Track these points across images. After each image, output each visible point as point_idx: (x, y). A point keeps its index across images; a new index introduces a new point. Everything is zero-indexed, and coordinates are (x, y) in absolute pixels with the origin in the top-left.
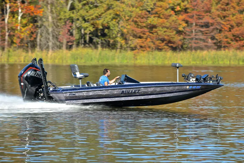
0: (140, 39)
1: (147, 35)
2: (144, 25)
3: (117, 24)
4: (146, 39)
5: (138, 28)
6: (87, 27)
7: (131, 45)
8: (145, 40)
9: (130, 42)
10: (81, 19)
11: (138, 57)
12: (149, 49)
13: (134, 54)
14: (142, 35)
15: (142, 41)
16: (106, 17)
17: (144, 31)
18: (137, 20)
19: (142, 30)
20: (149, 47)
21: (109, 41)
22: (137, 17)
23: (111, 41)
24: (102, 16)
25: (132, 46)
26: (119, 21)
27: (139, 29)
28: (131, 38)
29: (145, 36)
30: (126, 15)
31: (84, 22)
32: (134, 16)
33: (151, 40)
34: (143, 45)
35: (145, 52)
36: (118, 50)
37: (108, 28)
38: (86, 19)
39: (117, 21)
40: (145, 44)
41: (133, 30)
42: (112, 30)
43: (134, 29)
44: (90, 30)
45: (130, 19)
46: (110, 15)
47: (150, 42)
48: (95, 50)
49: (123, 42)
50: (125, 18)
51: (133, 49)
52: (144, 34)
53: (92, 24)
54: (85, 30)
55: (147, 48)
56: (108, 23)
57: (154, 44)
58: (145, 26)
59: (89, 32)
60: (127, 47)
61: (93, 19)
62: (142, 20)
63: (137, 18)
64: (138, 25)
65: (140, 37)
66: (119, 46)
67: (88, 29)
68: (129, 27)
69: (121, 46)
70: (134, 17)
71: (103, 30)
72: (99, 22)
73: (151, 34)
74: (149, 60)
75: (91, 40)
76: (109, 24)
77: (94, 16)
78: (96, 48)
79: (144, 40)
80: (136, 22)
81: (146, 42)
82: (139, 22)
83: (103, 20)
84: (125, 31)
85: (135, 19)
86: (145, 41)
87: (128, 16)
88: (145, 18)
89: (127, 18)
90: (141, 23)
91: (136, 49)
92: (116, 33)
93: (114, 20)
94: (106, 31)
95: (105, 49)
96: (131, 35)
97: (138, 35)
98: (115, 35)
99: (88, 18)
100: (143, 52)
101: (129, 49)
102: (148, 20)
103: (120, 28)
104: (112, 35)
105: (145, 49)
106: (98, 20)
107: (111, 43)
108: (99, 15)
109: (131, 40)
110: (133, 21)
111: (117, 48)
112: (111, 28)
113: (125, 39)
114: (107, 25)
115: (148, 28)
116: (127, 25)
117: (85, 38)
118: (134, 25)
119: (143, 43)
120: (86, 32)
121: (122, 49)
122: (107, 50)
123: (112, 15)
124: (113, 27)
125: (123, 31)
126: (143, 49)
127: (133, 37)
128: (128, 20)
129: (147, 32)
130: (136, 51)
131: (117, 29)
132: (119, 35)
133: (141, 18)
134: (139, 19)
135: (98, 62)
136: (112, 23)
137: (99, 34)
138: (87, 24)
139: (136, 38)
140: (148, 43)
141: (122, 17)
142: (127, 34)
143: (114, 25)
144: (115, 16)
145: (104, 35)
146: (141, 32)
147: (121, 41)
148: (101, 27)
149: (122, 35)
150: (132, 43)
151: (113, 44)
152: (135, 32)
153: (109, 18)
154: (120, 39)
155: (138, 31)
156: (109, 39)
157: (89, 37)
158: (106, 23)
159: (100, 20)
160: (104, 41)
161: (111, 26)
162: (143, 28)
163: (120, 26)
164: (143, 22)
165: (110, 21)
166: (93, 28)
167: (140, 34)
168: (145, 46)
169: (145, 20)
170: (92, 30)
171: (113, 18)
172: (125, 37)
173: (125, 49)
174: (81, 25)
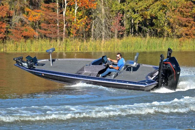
0: (185, 28)
1: (192, 23)
2: (190, 14)
3: (164, 14)
4: (191, 27)
5: (184, 17)
6: (136, 18)
7: (176, 33)
8: (190, 28)
9: (176, 30)
10: (131, 10)
11: (184, 44)
13: (180, 42)
14: (187, 24)
15: (187, 30)
17: (190, 20)
18: (183, 10)
19: (187, 19)
20: (194, 35)
22: (182, 7)
23: (159, 30)
24: (150, 8)
25: (178, 34)
26: (166, 11)
28: (177, 26)
29: (190, 25)
31: (133, 13)
32: (180, 6)
34: (188, 33)
35: (190, 39)
36: (165, 38)
37: (156, 18)
38: (136, 10)
39: (164, 11)
40: (190, 32)
41: (179, 20)
42: (159, 20)
43: (180, 18)
44: (139, 20)
45: (176, 9)
46: (158, 6)
48: (144, 39)
49: (170, 30)
50: (171, 8)
51: (178, 37)
52: (189, 23)
53: (141, 15)
54: (134, 20)
55: (192, 36)
58: (190, 16)
59: (138, 22)
60: (174, 35)
61: (141, 10)
62: (187, 10)
63: (183, 8)
64: (183, 14)
65: (185, 26)
66: (165, 34)
67: (137, 19)
68: (175, 16)
69: (168, 34)
70: (180, 7)
71: (151, 20)
72: (148, 13)
75: (140, 29)
76: (157, 14)
77: (142, 8)
78: (145, 36)
79: (189, 28)
81: (191, 30)
82: (184, 12)
83: (152, 11)
84: (171, 20)
85: (181, 9)
86: (190, 29)
88: (190, 8)
89: (173, 8)
90: (186, 12)
92: (163, 22)
93: (161, 11)
94: (154, 21)
95: (152, 37)
96: (177, 24)
97: (183, 24)
98: (162, 24)
99: (137, 9)
100: (188, 40)
101: (175, 37)
102: (193, 10)
103: (166, 18)
104: (160, 24)
105: (190, 37)
106: (146, 11)
107: (158, 31)
108: (148, 7)
109: (177, 29)
110: (178, 11)
111: (164, 36)
112: (159, 18)
113: (172, 28)
114: (155, 16)
115: (193, 17)
116: (173, 15)
117: (134, 28)
118: (180, 15)
119: (189, 31)
120: (135, 22)
121: (169, 37)
122: (155, 38)
123: (159, 6)
124: (160, 17)
125: (170, 21)
126: (188, 37)
127: (179, 26)
128: (174, 10)
129: (192, 21)
130: (181, 38)
131: (164, 19)
132: (166, 24)
133: (186, 9)
134: (185, 9)
135: (147, 49)
136: (159, 14)
137: (148, 24)
138: (136, 15)
139: (182, 27)
140: (193, 31)
141: (169, 7)
142: (173, 24)
143: (161, 15)
144: (163, 7)
145: (152, 25)
146: (186, 21)
147: (168, 29)
148: (149, 18)
149: (169, 24)
150: (178, 31)
151: (160, 33)
152: (180, 21)
153: (157, 9)
154: (167, 28)
155: (183, 21)
156: (157, 28)
157: (138, 26)
158: (154, 13)
159: (148, 10)
160: (152, 30)
161: (159, 17)
162: (188, 17)
163: (167, 16)
164: (188, 12)
165: (157, 12)
166: (142, 19)
167: (185, 23)
168: (190, 34)
169: (191, 10)
170: (141, 21)
171: (161, 9)
172: (171, 26)
173: (171, 37)
174: (131, 16)
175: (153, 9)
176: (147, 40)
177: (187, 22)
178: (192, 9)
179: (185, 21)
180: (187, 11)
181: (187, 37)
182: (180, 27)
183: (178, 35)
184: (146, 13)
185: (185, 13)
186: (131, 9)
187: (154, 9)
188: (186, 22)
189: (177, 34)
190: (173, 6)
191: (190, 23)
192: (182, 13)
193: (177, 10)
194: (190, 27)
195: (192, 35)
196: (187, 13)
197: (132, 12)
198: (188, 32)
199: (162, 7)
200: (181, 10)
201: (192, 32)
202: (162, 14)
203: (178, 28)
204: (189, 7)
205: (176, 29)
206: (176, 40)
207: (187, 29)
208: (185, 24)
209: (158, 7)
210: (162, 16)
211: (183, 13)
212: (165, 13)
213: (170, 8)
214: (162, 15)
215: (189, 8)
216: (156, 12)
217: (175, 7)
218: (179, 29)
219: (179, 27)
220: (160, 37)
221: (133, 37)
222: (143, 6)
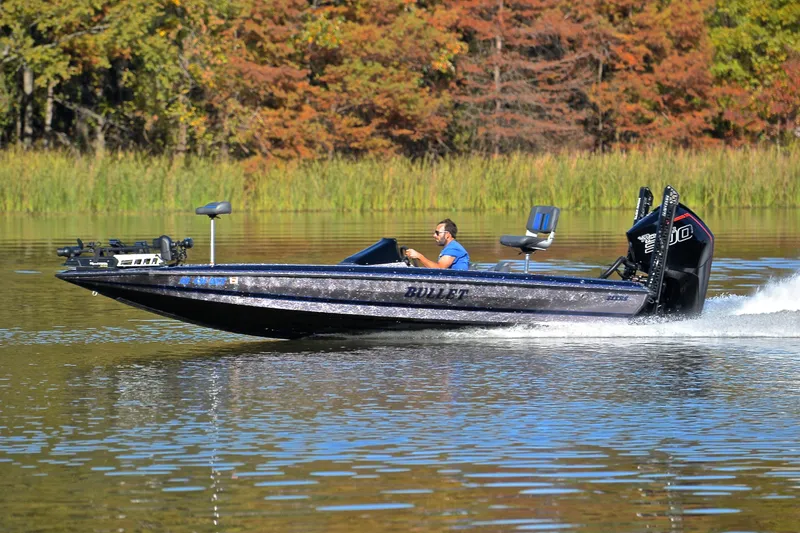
0: (268, 111)
1: (301, 91)
2: (290, 48)
3: (174, 50)
4: (298, 109)
5: (264, 63)
6: (46, 64)
7: (231, 135)
8: (292, 113)
9: (228, 124)
10: (17, 28)
11: (263, 187)
12: (306, 153)
13: (247, 176)
14: (279, 93)
15: (278, 120)
16: (127, 20)
17: (289, 78)
18: (259, 30)
19: (278, 71)
20: (310, 144)
21: (140, 122)
22: (258, 17)
23: (150, 122)
24: (107, 18)
25: (239, 138)
26: (181, 35)
27: (268, 69)
28: (234, 105)
29: (292, 97)
30: (210, 11)
31: (30, 41)
32: (245, 14)
33: (315, 115)
34: (284, 135)
35: (293, 163)
36: (179, 160)
37: (136, 64)
38: (42, 27)
39: (173, 35)
40: (293, 131)
41: (240, 74)
42: (152, 74)
43: (245, 66)
44: (57, 76)
45: (228, 26)
46: (143, 12)
47: (313, 121)
48: (81, 161)
49: (200, 123)
50: (206, 22)
51: (239, 153)
52: (287, 88)
53: (66, 51)
54: (35, 76)
55: (301, 148)
56: (132, 44)
57: (330, 129)
58: (290, 57)
59: (55, 83)
60: (219, 144)
61: (68, 29)
62: (280, 32)
63: (259, 22)
64: (262, 52)
65: (272, 103)
66: (180, 137)
67: (49, 72)
68: (222, 59)
69: (192, 140)
70: (246, 19)
71: (112, 75)
72: (98, 40)
73: (314, 89)
74: (308, 197)
75: (63, 115)
76: (139, 48)
77: (72, 17)
78: (84, 148)
79: (287, 113)
80: (252, 40)
81: (294, 122)
82: (267, 38)
83: (116, 31)
84: (207, 76)
85: (250, 27)
86: (293, 118)
87: (220, 16)
88: (293, 20)
89: (215, 21)
90: (274, 41)
91: (252, 153)
92: (168, 86)
93: (161, 32)
94: (128, 77)
95: (120, 155)
96: (232, 95)
97: (262, 93)
98: (166, 94)
99: (49, 23)
100: (282, 165)
101: (225, 151)
102: (306, 29)
103: (184, 66)
104: (153, 95)
105: (292, 152)
106: (89, 32)
107: (148, 126)
108: (97, 12)
109: (232, 116)
110: (239, 34)
112: (149, 66)
113: (211, 110)
114: (133, 55)
115: (303, 64)
116: (215, 53)
117: (37, 110)
118: (245, 51)
119: (286, 127)
120: (41, 82)
121: (195, 151)
122: (132, 156)
123: (151, 11)
124: (156, 63)
125: (200, 78)
126: (285, 152)
127: (243, 103)
128: (220, 29)
129: (299, 80)
130: (253, 159)
131: (174, 70)
132: (183, 93)
133: (276, 24)
134: (269, 25)
136: (151, 45)
137: (99, 92)
138: (39, 53)
139: (254, 109)
140: (305, 127)
141: (196, 16)
142: (214, 91)
143: (159, 51)
144: (166, 16)
146: (276, 82)
147: (192, 117)
148: (104, 63)
149: (196, 93)
150: (237, 126)
151: (156, 133)
152: (249, 83)
153: (141, 25)
154: (189, 110)
155: (261, 78)
156: (140, 114)
157: (55, 103)
158: (125, 44)
159: (99, 30)
160: (119, 122)
161: (149, 59)
162: (283, 63)
163: (185, 58)
164: (285, 40)
165: (143, 38)
166: (73, 68)
167: (270, 91)
168: (292, 139)
169: (295, 31)
170: (66, 76)
171: (160, 24)
172: (207, 102)
173: (206, 155)
174: (20, 55)
175: (120, 24)
176: (95, 169)
177: (280, 84)
178: (300, 28)
179: (271, 80)
180: (277, 37)
181: (279, 156)
182: (246, 109)
183: (237, 146)
184: (90, 40)
185: (269, 46)
186: (18, 25)
187: (125, 24)
188: (273, 87)
189: (232, 140)
190: (216, 12)
191: (294, 90)
192: (256, 42)
193: (234, 29)
194: (290, 108)
195: (299, 142)
196: (278, 45)
197: (25, 36)
198: (285, 131)
199: (162, 14)
200: (253, 33)
201: (301, 130)
202: (166, 46)
203: (236, 111)
204: (286, 17)
205: (227, 118)
206: (229, 170)
207: (280, 116)
208: (272, 94)
209: (144, 16)
210: (162, 57)
211: (259, 44)
212: (178, 43)
213: (201, 21)
214: (164, 53)
215: (287, 23)
216: (135, 40)
217: (225, 15)
218: (242, 118)
219: (240, 107)
220: (156, 152)
221: (31, 153)
222: (77, 11)
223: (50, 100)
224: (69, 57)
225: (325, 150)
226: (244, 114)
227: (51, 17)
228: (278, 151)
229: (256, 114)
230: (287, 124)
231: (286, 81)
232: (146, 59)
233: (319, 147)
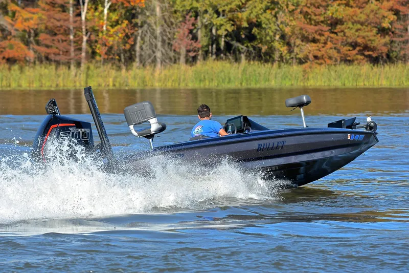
0: (313, 44)
1: (326, 36)
2: (322, 19)
3: (274, 19)
4: (325, 43)
5: (311, 24)
6: (221, 25)
7: (297, 54)
8: (323, 45)
9: (296, 50)
10: (210, 10)
11: (311, 76)
12: (329, 62)
13: (304, 71)
14: (317, 37)
15: (317, 48)
16: (255, 7)
17: (322, 30)
18: (309, 11)
19: (317, 28)
20: (330, 58)
21: (260, 50)
22: (308, 5)
23: (264, 48)
24: (247, 6)
25: (301, 56)
26: (276, 13)
27: (312, 27)
28: (298, 42)
29: (322, 39)
30: (289, 3)
31: (215, 16)
32: (303, 4)
33: (333, 46)
34: (319, 54)
35: (323, 66)
36: (276, 64)
37: (259, 25)
38: (220, 10)
39: (273, 13)
40: (323, 52)
41: (301, 29)
42: (265, 29)
43: (303, 26)
44: (226, 30)
45: (296, 9)
46: (262, 3)
47: (331, 48)
48: (236, 65)
49: (284, 49)
50: (287, 7)
51: (301, 62)
52: (321, 35)
53: (230, 20)
54: (217, 30)
55: (326, 60)
56: (257, 16)
57: (339, 52)
58: (322, 22)
59: (225, 33)
60: (292, 58)
61: (231, 11)
62: (318, 11)
63: (309, 8)
64: (310, 19)
65: (314, 41)
66: (276, 56)
67: (223, 28)
68: (294, 23)
69: (281, 57)
70: (304, 6)
71: (250, 29)
72: (244, 15)
73: (332, 35)
74: (329, 80)
75: (228, 46)
76: (260, 18)
77: (233, 6)
78: (237, 60)
79: (320, 45)
80: (306, 15)
81: (324, 49)
82: (312, 14)
83: (250, 11)
84: (288, 30)
85: (305, 9)
86: (323, 47)
87: (293, 5)
88: (323, 6)
89: (291, 7)
90: (315, 15)
91: (306, 62)
92: (271, 34)
93: (269, 12)
94: (255, 31)
95: (252, 62)
96: (298, 38)
97: (310, 37)
98: (271, 38)
99: (223, 8)
100: (318, 67)
101: (294, 61)
102: (329, 10)
103: (278, 26)
104: (266, 38)
105: (323, 62)
106: (240, 12)
107: (263, 50)
108: (243, 4)
109: (298, 46)
110: (301, 13)
111: (274, 61)
112: (264, 26)
113: (288, 44)
114: (257, 21)
115: (328, 25)
116: (291, 20)
117: (218, 44)
118: (303, 20)
119: (320, 51)
120: (220, 32)
121: (283, 61)
122: (256, 63)
123: (265, 3)
124: (267, 24)
125: (284, 31)
126: (319, 61)
127: (302, 41)
128: (293, 10)
129: (326, 31)
130: (306, 64)
131: (274, 27)
132: (277, 37)
133: (316, 8)
134: (313, 9)
135: (241, 84)
136: (265, 17)
137: (243, 36)
138: (221, 20)
139: (307, 43)
140: (328, 51)
141: (283, 5)
142: (290, 36)
143: (268, 20)
144: (271, 5)
145: (251, 38)
146: (316, 32)
147: (281, 47)
148: (245, 25)
149: (283, 37)
150: (300, 51)
151: (266, 54)
152: (304, 32)
153: (260, 9)
154: (280, 44)
155: (310, 31)
156: (260, 45)
157: (225, 41)
158: (254, 17)
159: (243, 11)
160: (251, 49)
161: (264, 23)
162: (318, 24)
163: (279, 22)
164: (320, 15)
165: (261, 14)
166: (233, 27)
167: (313, 36)
168: (323, 56)
169: (323, 11)
170: (230, 30)
171: (267, 8)
172: (287, 41)
173: (287, 62)
174: (211, 22)
175: (252, 8)
176: (241, 68)
177: (318, 33)
178: (326, 10)
179: (314, 31)
180: (317, 13)
181: (317, 63)
182: (304, 44)
183: (300, 59)
184: (240, 15)
185: (313, 17)
186: (211, 9)
187: (254, 9)
188: (315, 34)
189: (298, 56)
190: (291, 3)
191: (323, 35)
192: (308, 15)
193: (299, 10)
194: (322, 43)
195: (325, 57)
196: (317, 17)
197: (213, 13)
198: (320, 53)
199: (269, 4)
200: (307, 12)
201: (326, 52)
202: (270, 18)
203: (299, 44)
204: (320, 5)
205: (295, 47)
206: (296, 68)
207: (318, 46)
208: (314, 38)
209: (262, 5)
210: (269, 22)
211: (309, 16)
212: (275, 16)
213: (285, 7)
214: (270, 21)
215: (321, 8)
216: (258, 15)
217: (295, 4)
218: (302, 47)
219: (301, 43)
220: (266, 61)
221: (216, 62)
222: (234, 3)
223: (223, 39)
224: (231, 22)
225: (336, 60)
226: (302, 45)
227: (224, 6)
228: (317, 61)
229: (307, 45)
230: (321, 50)
231: (320, 32)
232: (263, 22)
233: (334, 59)
